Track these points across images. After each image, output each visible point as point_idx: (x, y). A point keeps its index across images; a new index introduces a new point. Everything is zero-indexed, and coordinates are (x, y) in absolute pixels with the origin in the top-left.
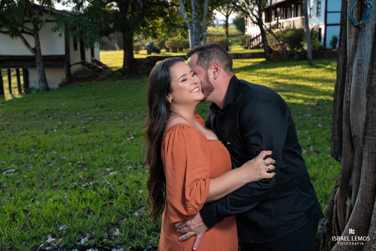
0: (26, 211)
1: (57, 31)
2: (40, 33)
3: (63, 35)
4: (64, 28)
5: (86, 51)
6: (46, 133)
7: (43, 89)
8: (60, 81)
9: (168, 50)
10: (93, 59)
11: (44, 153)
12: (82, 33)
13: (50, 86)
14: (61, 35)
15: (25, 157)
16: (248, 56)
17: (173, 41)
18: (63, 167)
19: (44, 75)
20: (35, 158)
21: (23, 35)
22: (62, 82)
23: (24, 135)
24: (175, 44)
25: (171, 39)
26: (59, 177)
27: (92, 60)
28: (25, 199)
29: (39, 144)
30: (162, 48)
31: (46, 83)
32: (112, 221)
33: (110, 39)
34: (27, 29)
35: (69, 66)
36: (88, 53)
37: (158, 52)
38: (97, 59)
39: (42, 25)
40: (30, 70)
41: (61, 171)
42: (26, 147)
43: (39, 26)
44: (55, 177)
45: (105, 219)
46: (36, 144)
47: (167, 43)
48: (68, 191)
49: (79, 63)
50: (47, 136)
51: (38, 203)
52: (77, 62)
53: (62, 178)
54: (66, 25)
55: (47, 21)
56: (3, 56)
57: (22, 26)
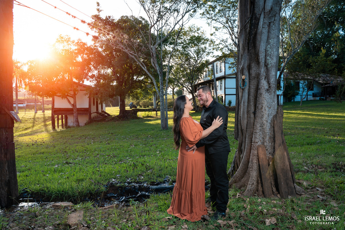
2: (77, 96)
7: (76, 126)
8: (85, 122)
13: (80, 125)
19: (77, 119)
21: (68, 97)
27: (102, 111)
31: (78, 123)
34: (70, 94)
35: (90, 114)
36: (100, 107)
38: (104, 111)
39: (78, 92)
40: (68, 116)
43: (76, 93)
49: (95, 112)
52: (94, 112)
55: (81, 90)
56: (56, 108)
57: (68, 93)
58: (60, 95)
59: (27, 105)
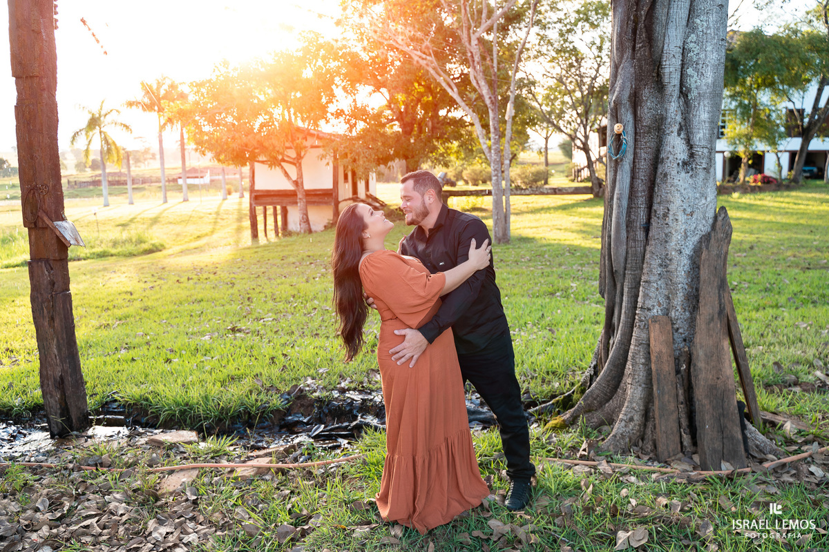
0: (285, 355)
1: (324, 159)
2: (303, 162)
3: (331, 165)
4: (332, 155)
5: (359, 183)
6: (307, 282)
7: (305, 232)
8: (325, 222)
9: (467, 182)
10: (368, 193)
11: (305, 302)
12: (355, 161)
13: (313, 228)
14: (328, 164)
15: (283, 306)
16: (569, 191)
17: (474, 171)
18: (325, 318)
19: (306, 215)
20: (295, 308)
21: (283, 164)
22: (328, 223)
23: (282, 283)
24: (475, 174)
25: (471, 167)
26: (320, 326)
27: (366, 194)
28: (284, 345)
29: (299, 292)
30: (457, 180)
31: (309, 224)
32: (373, 367)
33: (389, 168)
34: (288, 157)
35: (337, 203)
36: (361, 186)
37: (453, 184)
38: (373, 194)
39: (306, 151)
40: (289, 208)
41: (323, 320)
42: (284, 296)
43: (302, 154)
44: (316, 327)
45: (365, 364)
46: (296, 293)
47: (465, 174)
48: (330, 339)
49: (349, 199)
50: (309, 284)
51: (297, 349)
52: (347, 197)
53: (323, 328)
54: (335, 152)
55: (313, 147)
56: (258, 191)
57: (282, 154)
58: (265, 159)
59: (212, 181)
